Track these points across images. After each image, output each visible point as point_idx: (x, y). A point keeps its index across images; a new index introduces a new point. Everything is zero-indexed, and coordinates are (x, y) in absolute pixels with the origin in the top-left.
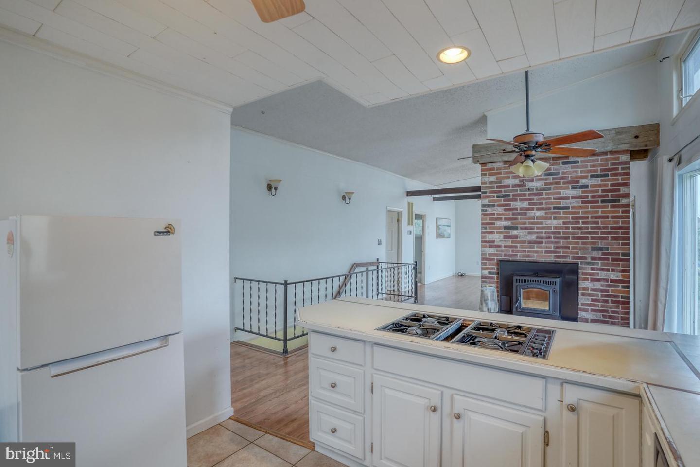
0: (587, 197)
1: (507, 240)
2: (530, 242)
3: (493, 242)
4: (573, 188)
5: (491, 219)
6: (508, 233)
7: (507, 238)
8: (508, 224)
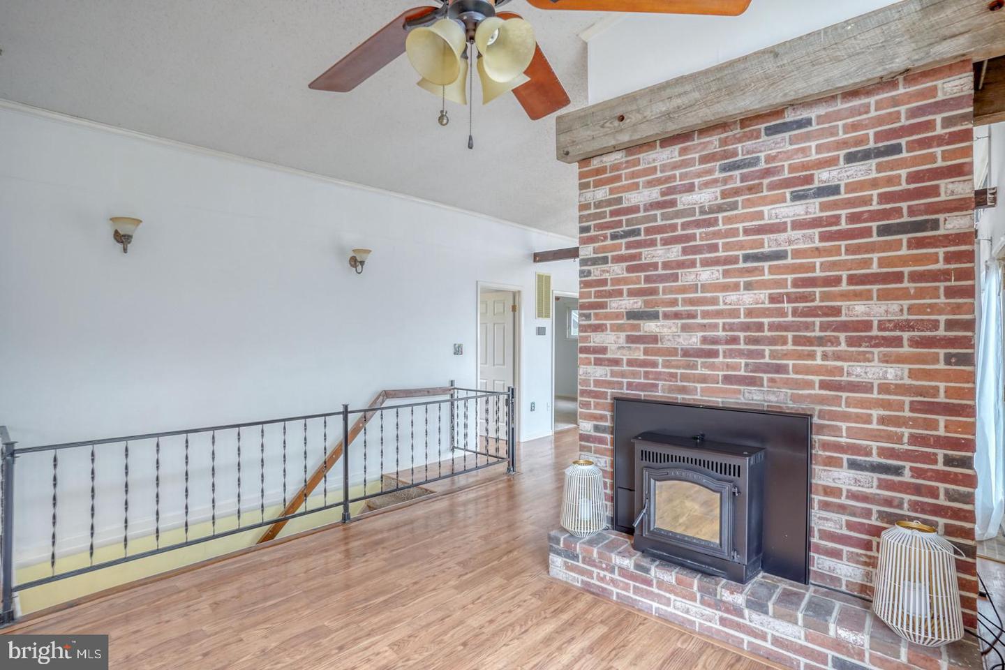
0: (836, 220)
1: (633, 346)
2: (686, 353)
3: (603, 350)
4: (797, 197)
5: (598, 295)
6: (637, 328)
7: (633, 342)
8: (635, 306)
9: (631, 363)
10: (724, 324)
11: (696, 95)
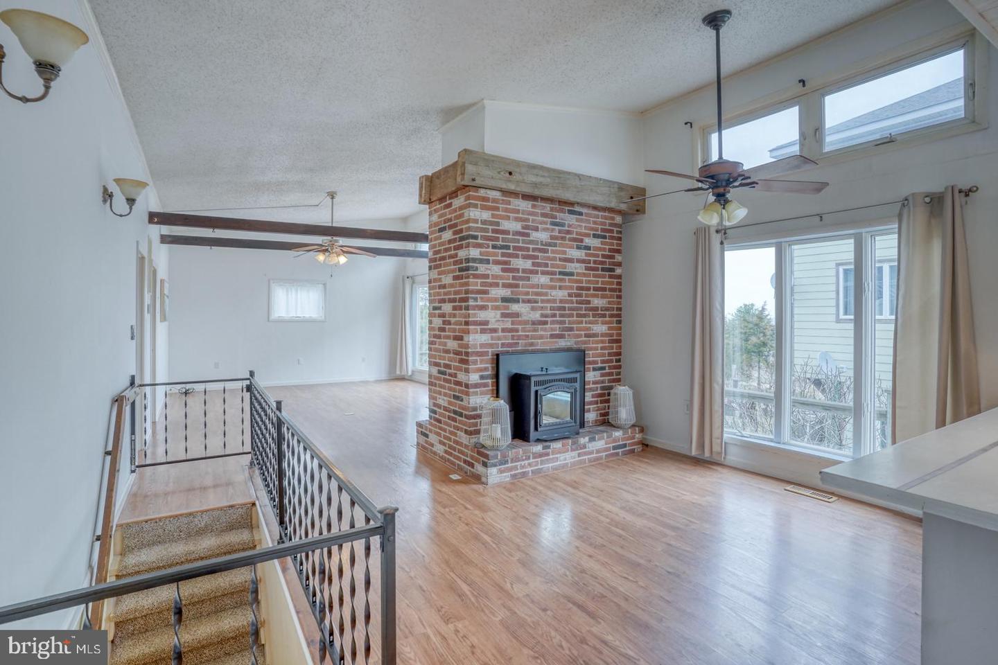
1: (505, 319)
2: (534, 323)
3: (486, 323)
4: (578, 247)
5: (483, 284)
6: (507, 308)
7: (505, 317)
8: (506, 294)
9: (504, 330)
10: (551, 307)
11: (549, 180)
